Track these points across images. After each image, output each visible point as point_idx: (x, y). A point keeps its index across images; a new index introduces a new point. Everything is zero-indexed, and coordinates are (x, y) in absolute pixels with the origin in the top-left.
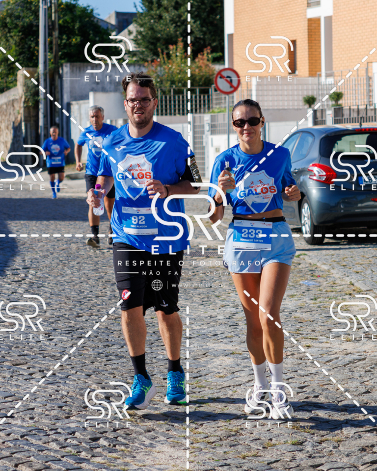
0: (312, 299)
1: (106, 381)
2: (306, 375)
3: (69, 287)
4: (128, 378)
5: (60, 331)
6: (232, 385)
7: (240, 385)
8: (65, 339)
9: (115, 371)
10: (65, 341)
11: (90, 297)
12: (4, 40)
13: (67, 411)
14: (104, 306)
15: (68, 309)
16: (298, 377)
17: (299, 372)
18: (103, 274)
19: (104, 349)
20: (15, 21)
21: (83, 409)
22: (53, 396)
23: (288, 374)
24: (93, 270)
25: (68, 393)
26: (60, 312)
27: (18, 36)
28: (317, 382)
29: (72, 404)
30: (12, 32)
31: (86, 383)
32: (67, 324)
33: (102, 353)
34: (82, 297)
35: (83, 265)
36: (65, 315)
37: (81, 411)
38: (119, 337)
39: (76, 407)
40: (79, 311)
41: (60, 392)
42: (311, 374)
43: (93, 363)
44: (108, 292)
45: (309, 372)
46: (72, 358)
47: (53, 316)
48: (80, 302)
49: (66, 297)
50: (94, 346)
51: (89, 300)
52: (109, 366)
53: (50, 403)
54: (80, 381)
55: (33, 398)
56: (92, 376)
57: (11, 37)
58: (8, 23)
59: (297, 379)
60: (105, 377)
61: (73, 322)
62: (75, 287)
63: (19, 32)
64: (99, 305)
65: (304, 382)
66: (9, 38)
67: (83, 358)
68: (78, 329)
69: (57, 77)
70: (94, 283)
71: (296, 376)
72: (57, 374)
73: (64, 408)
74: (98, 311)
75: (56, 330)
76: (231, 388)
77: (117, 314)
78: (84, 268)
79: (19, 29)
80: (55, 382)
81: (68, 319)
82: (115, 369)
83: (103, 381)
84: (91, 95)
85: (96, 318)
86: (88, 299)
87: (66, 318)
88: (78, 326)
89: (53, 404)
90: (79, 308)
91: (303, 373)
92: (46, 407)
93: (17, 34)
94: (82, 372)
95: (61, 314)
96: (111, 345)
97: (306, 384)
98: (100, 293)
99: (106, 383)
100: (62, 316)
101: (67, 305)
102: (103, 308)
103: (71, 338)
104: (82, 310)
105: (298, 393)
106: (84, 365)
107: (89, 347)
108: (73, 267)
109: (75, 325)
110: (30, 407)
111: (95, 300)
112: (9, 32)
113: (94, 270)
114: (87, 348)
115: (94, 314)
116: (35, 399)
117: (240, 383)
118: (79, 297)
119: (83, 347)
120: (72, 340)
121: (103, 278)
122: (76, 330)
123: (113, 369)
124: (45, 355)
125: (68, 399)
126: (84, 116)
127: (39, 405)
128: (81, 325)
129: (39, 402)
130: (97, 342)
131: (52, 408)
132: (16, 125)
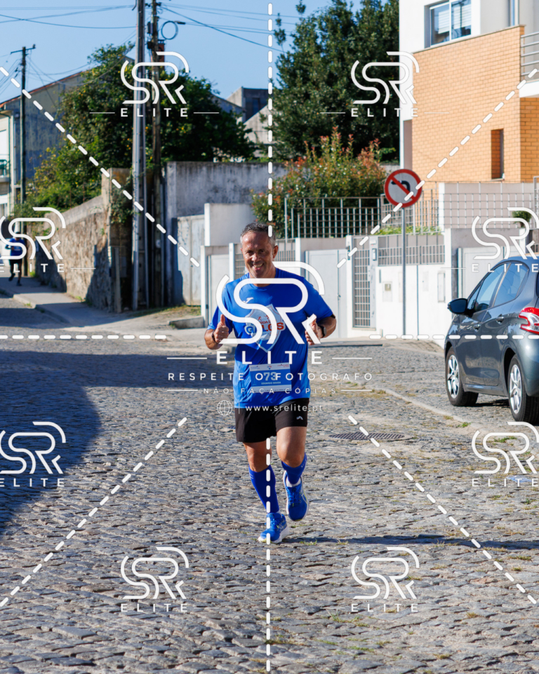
0: (523, 503)
1: (226, 616)
2: (515, 611)
3: (174, 481)
4: (258, 612)
6: (408, 623)
7: (419, 624)
9: (239, 602)
11: (203, 496)
12: (83, 128)
13: (171, 658)
14: (223, 510)
15: (172, 512)
16: (503, 614)
17: (504, 606)
18: (222, 464)
19: (224, 571)
20: (99, 102)
21: (194, 656)
22: (151, 636)
23: (488, 609)
24: (208, 458)
25: (172, 632)
26: (162, 517)
27: (103, 122)
28: (530, 621)
29: (177, 647)
30: (95, 117)
31: (197, 617)
32: (170, 534)
33: (221, 576)
34: (193, 496)
35: (195, 450)
36: (168, 521)
37: (191, 658)
38: (245, 553)
39: (183, 652)
40: (188, 515)
41: (161, 630)
42: (521, 609)
43: (207, 589)
44: (230, 489)
45: (518, 607)
47: (151, 522)
48: (190, 503)
49: (170, 495)
50: (209, 565)
51: (202, 501)
52: (231, 594)
53: (147, 646)
54: (190, 616)
55: (123, 638)
56: (205, 609)
57: (93, 124)
58: (89, 104)
59: (501, 617)
60: (225, 610)
61: (180, 531)
62: (183, 482)
63: (105, 116)
64: (217, 507)
65: (512, 621)
66: (90, 126)
67: (193, 583)
68: (187, 541)
69: (158, 182)
70: (209, 475)
71: (499, 612)
73: (166, 653)
74: (216, 516)
75: (155, 542)
76: (405, 627)
77: (242, 521)
78: (196, 455)
80: (154, 616)
81: (173, 527)
82: (239, 599)
83: (222, 615)
84: (207, 207)
85: (212, 525)
86: (200, 498)
87: (169, 526)
88: (186, 538)
89: (151, 647)
90: (189, 511)
91: (510, 608)
92: (141, 651)
93: (102, 119)
94: (193, 603)
95: (163, 520)
96: (234, 565)
97: (514, 624)
98: (218, 491)
99: (226, 619)
100: (164, 523)
101: (172, 506)
102: (223, 512)
104: (192, 514)
105: (502, 636)
106: (195, 592)
107: (203, 567)
108: (180, 453)
109: (183, 535)
110: (118, 651)
111: (210, 501)
112: (90, 117)
113: (210, 457)
114: (200, 569)
115: (210, 520)
116: (125, 640)
117: (418, 621)
118: (188, 496)
119: (194, 567)
121: (222, 469)
122: (184, 543)
123: (236, 599)
125: (172, 641)
126: (196, 237)
127: (131, 648)
128: (191, 535)
129: (131, 644)
130: (213, 560)
131: (150, 653)
132: (100, 250)
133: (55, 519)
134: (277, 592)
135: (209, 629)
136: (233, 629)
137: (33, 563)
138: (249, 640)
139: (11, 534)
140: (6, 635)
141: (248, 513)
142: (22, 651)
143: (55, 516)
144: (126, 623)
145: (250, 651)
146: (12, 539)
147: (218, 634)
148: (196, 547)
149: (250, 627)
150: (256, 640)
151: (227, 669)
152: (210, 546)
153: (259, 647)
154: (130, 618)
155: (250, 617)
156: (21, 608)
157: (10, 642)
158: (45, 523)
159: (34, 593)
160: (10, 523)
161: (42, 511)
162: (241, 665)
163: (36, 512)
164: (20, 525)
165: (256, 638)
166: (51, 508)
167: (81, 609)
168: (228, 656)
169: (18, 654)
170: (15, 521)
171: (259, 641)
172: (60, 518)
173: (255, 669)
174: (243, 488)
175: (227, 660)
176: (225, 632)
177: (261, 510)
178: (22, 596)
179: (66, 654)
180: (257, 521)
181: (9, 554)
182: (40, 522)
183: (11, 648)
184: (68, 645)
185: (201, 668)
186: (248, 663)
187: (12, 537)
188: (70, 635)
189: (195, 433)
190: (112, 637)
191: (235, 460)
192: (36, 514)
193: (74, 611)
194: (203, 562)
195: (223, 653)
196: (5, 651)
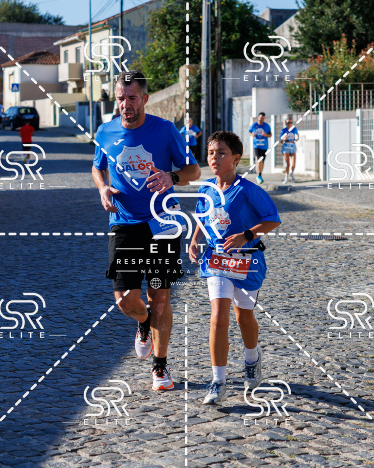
1: (337, 354)
3: (272, 270)
4: (357, 352)
5: (277, 309)
8: (285, 317)
9: (342, 346)
10: (285, 319)
11: (295, 280)
12: (164, 37)
13: (309, 379)
14: (312, 289)
15: (278, 290)
18: (301, 260)
19: (325, 327)
20: (175, 18)
21: (324, 378)
22: (291, 366)
24: (290, 256)
25: (305, 363)
26: (272, 293)
27: (178, 32)
29: (311, 373)
30: (172, 29)
31: (318, 355)
32: (281, 304)
34: (288, 280)
35: (279, 251)
36: (278, 295)
37: (322, 380)
39: (316, 376)
40: (289, 292)
41: (297, 362)
43: (318, 338)
44: (312, 276)
46: (297, 334)
47: (266, 296)
48: (288, 284)
49: (273, 280)
50: (314, 323)
51: (295, 283)
52: (335, 341)
53: (291, 372)
55: (273, 367)
56: (321, 350)
57: (171, 33)
58: (168, 20)
60: (335, 350)
61: (287, 302)
62: (278, 271)
63: (179, 28)
64: (307, 287)
66: (169, 35)
67: (307, 334)
69: (219, 73)
70: (295, 267)
72: (288, 347)
73: (305, 376)
74: (308, 293)
75: (273, 308)
77: (327, 296)
78: (281, 254)
79: (179, 26)
80: (289, 354)
81: (281, 299)
82: (341, 344)
83: (334, 354)
84: (254, 90)
85: (308, 298)
86: (294, 281)
87: (279, 298)
88: (293, 306)
89: (294, 372)
90: (288, 289)
92: (288, 375)
93: (177, 31)
94: (312, 346)
95: (273, 295)
96: (330, 323)
98: (304, 277)
99: (338, 356)
100: (275, 297)
101: (276, 286)
102: (312, 291)
103: (290, 316)
104: (292, 291)
106: (310, 340)
107: (310, 324)
108: (270, 253)
109: (290, 304)
110: (273, 375)
111: (301, 284)
112: (169, 29)
113: (291, 256)
114: (308, 325)
116: (275, 368)
118: (285, 280)
119: (304, 324)
120: (291, 318)
121: (302, 263)
122: (292, 309)
123: (340, 344)
124: (270, 330)
125: (307, 369)
126: (246, 111)
127: (281, 373)
128: (296, 305)
129: (280, 371)
130: (315, 320)
131: (294, 376)
132: (178, 120)
133: (201, 294)
134: (365, 340)
135: (328, 362)
136: (344, 362)
137: (196, 321)
138: (357, 369)
139: (174, 303)
140: (195, 364)
141: (329, 291)
142: (209, 374)
143: (200, 292)
144: (271, 358)
145: (360, 376)
146: (176, 306)
147: (336, 365)
148: (301, 312)
149: (355, 361)
150: (361, 369)
151: (349, 386)
152: (311, 311)
153: (365, 373)
154: (272, 355)
155: (353, 355)
156: (198, 348)
157: (199, 369)
158: (195, 296)
159: (203, 339)
160: (172, 296)
161: (191, 289)
162: (357, 384)
163: (187, 290)
164: (179, 298)
165: (361, 368)
166: (196, 287)
167: (239, 349)
168: (346, 379)
169: (206, 376)
170: (175, 295)
171: (364, 370)
172: (205, 293)
173: (368, 387)
174: (320, 275)
175: (347, 381)
176: (341, 364)
177: (337, 289)
178: (196, 341)
179: (239, 376)
180: (336, 296)
181: (177, 315)
182: (191, 295)
183: (201, 373)
184: (238, 371)
185: (331, 385)
186: (362, 383)
187: (176, 305)
188: (237, 365)
189: (275, 241)
190: (266, 367)
191: (308, 258)
192: (188, 291)
193: (234, 351)
194: (309, 321)
195: (342, 377)
196: (197, 374)
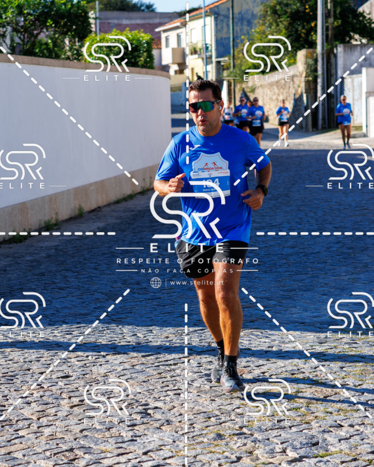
12: (275, 25)
20: (284, 8)
27: (287, 21)
30: (282, 18)
57: (281, 22)
58: (278, 10)
63: (288, 17)
69: (332, 56)
79: (288, 15)
84: (364, 70)
93: (286, 19)
126: (356, 87)
132: (297, 96)
